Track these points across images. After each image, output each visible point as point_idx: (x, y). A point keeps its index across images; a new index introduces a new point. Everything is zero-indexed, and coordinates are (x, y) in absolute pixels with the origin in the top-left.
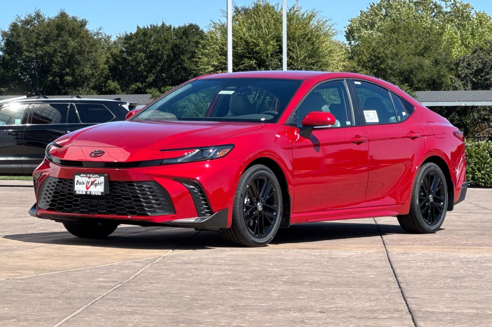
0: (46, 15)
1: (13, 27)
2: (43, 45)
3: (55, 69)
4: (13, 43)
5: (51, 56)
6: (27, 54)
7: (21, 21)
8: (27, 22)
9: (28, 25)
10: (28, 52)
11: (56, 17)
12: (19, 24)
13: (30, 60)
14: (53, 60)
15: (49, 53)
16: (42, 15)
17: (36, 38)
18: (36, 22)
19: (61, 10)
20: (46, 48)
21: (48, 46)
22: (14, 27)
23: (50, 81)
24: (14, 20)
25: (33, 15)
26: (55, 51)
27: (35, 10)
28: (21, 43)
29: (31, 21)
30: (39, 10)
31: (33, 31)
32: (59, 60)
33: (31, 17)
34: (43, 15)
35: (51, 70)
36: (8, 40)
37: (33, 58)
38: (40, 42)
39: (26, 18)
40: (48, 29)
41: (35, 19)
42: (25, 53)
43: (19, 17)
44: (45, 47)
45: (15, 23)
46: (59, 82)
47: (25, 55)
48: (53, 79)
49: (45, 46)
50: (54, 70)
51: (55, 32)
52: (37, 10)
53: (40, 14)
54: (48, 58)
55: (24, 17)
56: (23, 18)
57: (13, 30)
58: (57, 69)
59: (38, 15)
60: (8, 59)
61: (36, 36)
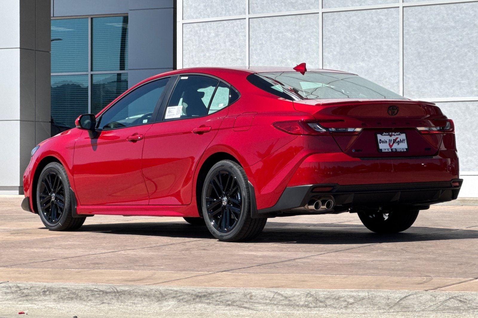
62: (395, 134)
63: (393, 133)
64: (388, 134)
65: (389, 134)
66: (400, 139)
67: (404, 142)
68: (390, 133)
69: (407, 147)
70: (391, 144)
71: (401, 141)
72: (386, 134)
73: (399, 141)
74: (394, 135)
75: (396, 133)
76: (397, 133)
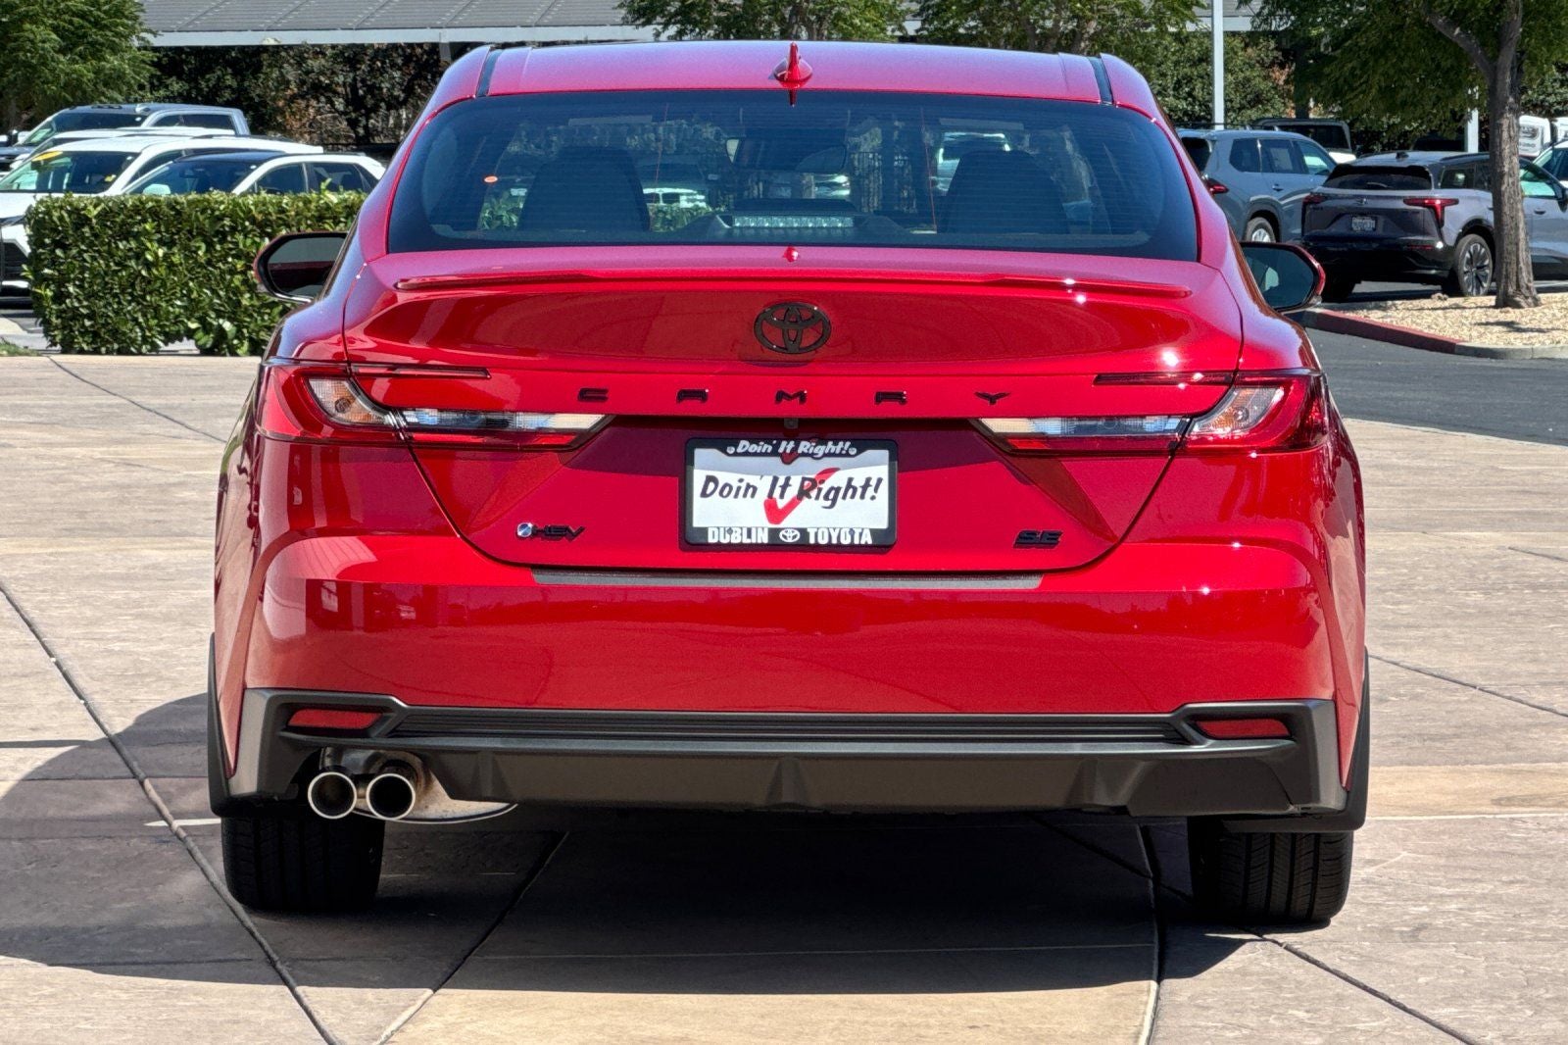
62: (820, 450)
63: (804, 446)
64: (768, 448)
65: (776, 447)
66: (850, 480)
67: (870, 492)
68: (786, 446)
69: (883, 524)
70: (781, 504)
71: (850, 486)
72: (754, 449)
73: (838, 490)
74: (812, 455)
75: (823, 441)
76: (832, 447)
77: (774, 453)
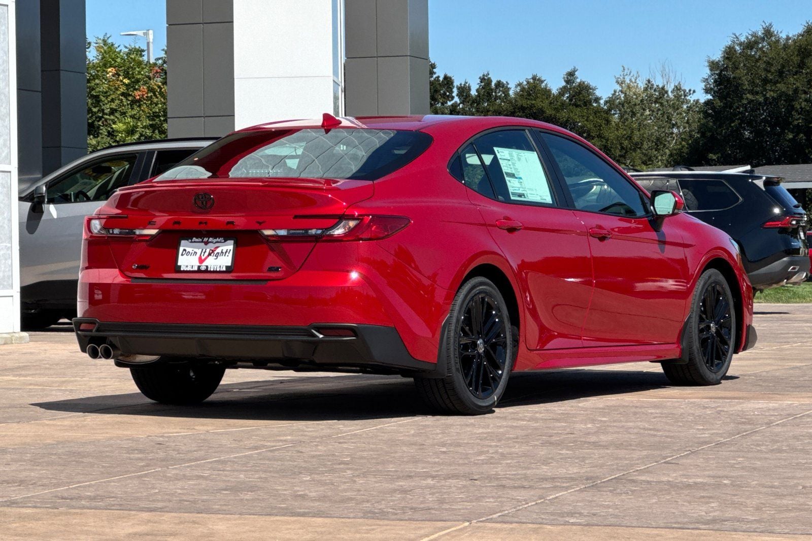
0: (781, 32)
1: (727, 54)
2: (777, 82)
3: (797, 120)
4: (728, 80)
5: (790, 99)
6: (750, 96)
7: (741, 44)
8: (750, 45)
9: (751, 49)
10: (753, 94)
11: (801, 35)
12: (737, 48)
13: (756, 106)
14: (793, 106)
15: (787, 95)
16: (775, 33)
17: (765, 70)
18: (765, 44)
19: (807, 23)
20: (781, 87)
21: (785, 83)
22: (729, 53)
23: (790, 141)
24: (730, 43)
25: (760, 33)
26: (796, 91)
27: (763, 24)
28: (740, 78)
29: (756, 43)
30: (770, 25)
31: (760, 58)
32: (803, 106)
33: (757, 37)
34: (777, 33)
35: (790, 123)
36: (720, 75)
37: (760, 104)
38: (770, 77)
39: (747, 38)
40: (783, 55)
41: (763, 39)
42: (748, 95)
43: (737, 38)
44: (778, 85)
45: (730, 48)
46: (804, 141)
47: (747, 99)
48: (794, 137)
49: (780, 83)
50: (796, 123)
51: (796, 59)
52: (767, 25)
53: (772, 29)
54: (784, 103)
55: (744, 37)
56: (743, 39)
57: (727, 58)
58: (800, 121)
59: (768, 33)
60: (719, 106)
61: (764, 66)
62: (215, 240)
63: (211, 239)
64: (201, 240)
65: (203, 240)
67: (227, 254)
68: (206, 239)
69: (229, 264)
70: (203, 258)
71: (222, 252)
72: (197, 240)
73: (219, 254)
74: (212, 242)
75: (215, 238)
76: (218, 240)
77: (202, 242)
